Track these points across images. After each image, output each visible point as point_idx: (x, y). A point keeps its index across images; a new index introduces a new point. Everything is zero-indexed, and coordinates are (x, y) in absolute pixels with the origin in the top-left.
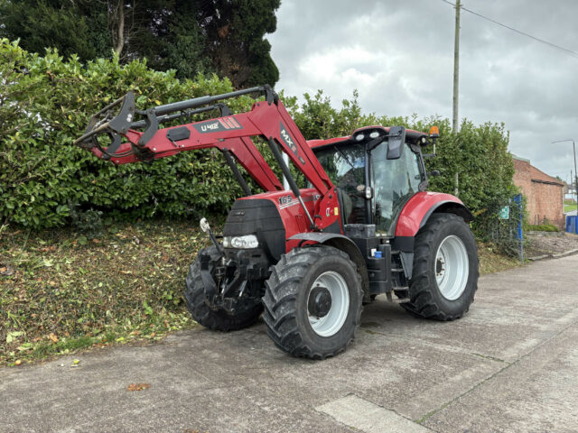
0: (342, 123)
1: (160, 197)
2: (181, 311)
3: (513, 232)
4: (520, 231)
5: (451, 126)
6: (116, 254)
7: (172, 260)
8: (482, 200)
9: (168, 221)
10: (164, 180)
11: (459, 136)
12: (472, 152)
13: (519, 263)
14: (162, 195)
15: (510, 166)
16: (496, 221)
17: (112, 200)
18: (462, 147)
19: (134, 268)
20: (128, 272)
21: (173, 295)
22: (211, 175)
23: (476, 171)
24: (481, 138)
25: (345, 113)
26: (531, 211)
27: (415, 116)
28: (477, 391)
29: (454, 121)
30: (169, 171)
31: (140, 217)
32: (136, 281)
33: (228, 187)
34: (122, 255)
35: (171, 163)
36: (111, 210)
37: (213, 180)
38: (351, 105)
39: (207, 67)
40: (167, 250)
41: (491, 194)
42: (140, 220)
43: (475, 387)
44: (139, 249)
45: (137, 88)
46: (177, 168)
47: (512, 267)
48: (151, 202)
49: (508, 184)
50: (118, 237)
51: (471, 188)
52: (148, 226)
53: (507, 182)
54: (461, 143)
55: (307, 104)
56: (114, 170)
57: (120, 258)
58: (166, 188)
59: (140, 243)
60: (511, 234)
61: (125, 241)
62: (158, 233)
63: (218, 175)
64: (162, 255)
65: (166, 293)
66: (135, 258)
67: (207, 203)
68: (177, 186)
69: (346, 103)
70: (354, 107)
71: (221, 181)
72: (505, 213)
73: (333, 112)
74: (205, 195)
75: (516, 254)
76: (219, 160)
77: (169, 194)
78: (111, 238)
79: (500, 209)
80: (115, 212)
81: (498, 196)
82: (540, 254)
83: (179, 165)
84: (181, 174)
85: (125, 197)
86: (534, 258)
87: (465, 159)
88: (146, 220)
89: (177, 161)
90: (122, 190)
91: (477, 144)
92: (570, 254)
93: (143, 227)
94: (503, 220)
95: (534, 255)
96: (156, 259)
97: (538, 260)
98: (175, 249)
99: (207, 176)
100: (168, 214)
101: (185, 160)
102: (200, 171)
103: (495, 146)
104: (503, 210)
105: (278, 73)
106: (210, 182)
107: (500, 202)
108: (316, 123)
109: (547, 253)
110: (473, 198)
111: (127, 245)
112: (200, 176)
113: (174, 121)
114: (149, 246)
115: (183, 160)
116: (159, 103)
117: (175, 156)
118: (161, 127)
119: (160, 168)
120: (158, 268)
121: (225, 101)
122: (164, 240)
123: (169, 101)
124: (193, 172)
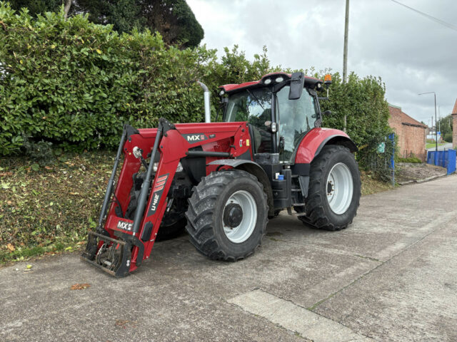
0: (254, 73)
1: (102, 131)
3: (387, 163)
4: (392, 161)
5: (341, 77)
6: (65, 179)
8: (365, 138)
9: (109, 152)
10: (106, 117)
11: (348, 86)
12: (357, 99)
13: (391, 186)
14: (104, 130)
15: (386, 112)
16: (375, 153)
17: (61, 133)
18: (349, 95)
19: (81, 190)
20: (76, 193)
22: (145, 113)
23: (361, 115)
24: (364, 88)
25: (257, 65)
26: (401, 147)
27: (313, 69)
28: (357, 285)
29: (344, 74)
30: (110, 110)
31: (86, 148)
32: (82, 200)
34: (70, 179)
35: (111, 103)
36: (61, 142)
37: (147, 118)
38: (261, 58)
39: (143, 25)
40: (109, 175)
41: (371, 133)
42: (86, 151)
43: (355, 281)
44: (85, 174)
45: (80, 38)
46: (116, 107)
47: (386, 190)
48: (96, 136)
49: (385, 126)
50: (67, 165)
51: (357, 128)
52: (93, 156)
53: (384, 125)
54: (349, 92)
55: (226, 56)
56: (63, 108)
57: (69, 182)
58: (107, 124)
59: (86, 169)
60: (386, 165)
61: (73, 168)
62: (101, 162)
63: (152, 114)
64: (104, 179)
66: (81, 182)
68: (116, 122)
69: (257, 57)
70: (264, 60)
71: (153, 119)
72: (382, 148)
73: (247, 64)
75: (389, 180)
76: (152, 102)
77: (110, 129)
78: (62, 166)
79: (378, 145)
80: (65, 144)
81: (377, 134)
82: (407, 180)
83: (118, 105)
84: (120, 113)
85: (72, 132)
86: (402, 183)
87: (352, 105)
88: (91, 150)
89: (116, 102)
90: (70, 125)
91: (362, 92)
92: (430, 180)
93: (88, 157)
94: (380, 153)
95: (402, 181)
96: (100, 182)
97: (407, 184)
99: (142, 115)
100: (109, 146)
101: (124, 101)
102: (136, 111)
103: (375, 95)
104: (380, 146)
105: (202, 33)
106: (145, 120)
107: (378, 139)
108: (233, 72)
109: (411, 180)
110: (357, 136)
111: (75, 172)
112: (136, 115)
113: (114, 68)
114: (94, 173)
115: (122, 101)
116: (99, 52)
117: (114, 98)
118: (103, 72)
119: (102, 107)
120: (101, 190)
121: (156, 52)
122: (106, 168)
123: (109, 51)
124: (130, 111)
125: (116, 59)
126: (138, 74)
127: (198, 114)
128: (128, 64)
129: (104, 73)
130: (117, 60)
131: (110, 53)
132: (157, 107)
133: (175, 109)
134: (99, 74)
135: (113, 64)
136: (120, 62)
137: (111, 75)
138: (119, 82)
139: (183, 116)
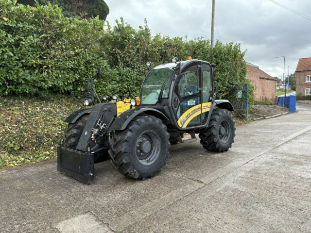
0: (139, 39)
2: (20, 154)
4: (247, 104)
5: (210, 44)
7: (18, 122)
8: (227, 87)
9: (21, 97)
10: (13, 71)
11: (214, 49)
12: (221, 60)
13: (245, 122)
14: (12, 81)
15: (244, 69)
16: (235, 98)
18: (216, 57)
21: (14, 144)
22: (48, 68)
23: (224, 71)
24: (227, 52)
25: (141, 33)
26: (258, 95)
27: (186, 37)
29: (212, 41)
30: (17, 65)
31: (0, 95)
33: (60, 76)
35: (17, 60)
37: (50, 71)
38: (144, 28)
40: (16, 116)
41: (232, 84)
46: (22, 63)
47: (241, 124)
49: (243, 79)
51: (221, 81)
52: (5, 100)
54: (215, 54)
55: (117, 26)
58: (15, 76)
60: (242, 106)
62: (12, 105)
63: (54, 68)
64: (11, 119)
65: (9, 143)
67: (46, 86)
68: (23, 75)
69: (140, 27)
70: (146, 29)
71: (56, 72)
72: (239, 95)
73: (133, 32)
74: (44, 81)
75: (245, 117)
76: (54, 59)
79: (237, 92)
81: (236, 85)
82: (259, 117)
83: (24, 61)
84: (26, 67)
86: (255, 119)
88: (3, 96)
89: (23, 59)
91: (225, 55)
92: (276, 117)
94: (239, 98)
95: (255, 117)
96: (7, 121)
97: (258, 120)
98: (22, 115)
99: (45, 68)
100: (19, 93)
101: (29, 58)
102: (41, 66)
103: (235, 57)
104: (239, 93)
106: (48, 73)
107: (237, 88)
108: (123, 38)
109: (263, 116)
110: (221, 86)
112: (41, 69)
113: (19, 32)
114: (4, 113)
115: (27, 58)
116: (5, 19)
117: (20, 55)
118: (9, 35)
119: (9, 63)
120: (7, 127)
121: (56, 20)
122: (16, 110)
123: (14, 18)
124: (35, 66)
125: (20, 25)
126: (40, 37)
127: (94, 69)
128: (32, 29)
129: (11, 36)
130: (22, 26)
131: (16, 20)
132: (59, 63)
133: (73, 64)
134: (7, 36)
135: (18, 29)
136: (24, 27)
137: (17, 38)
138: (24, 43)
139: (81, 70)
